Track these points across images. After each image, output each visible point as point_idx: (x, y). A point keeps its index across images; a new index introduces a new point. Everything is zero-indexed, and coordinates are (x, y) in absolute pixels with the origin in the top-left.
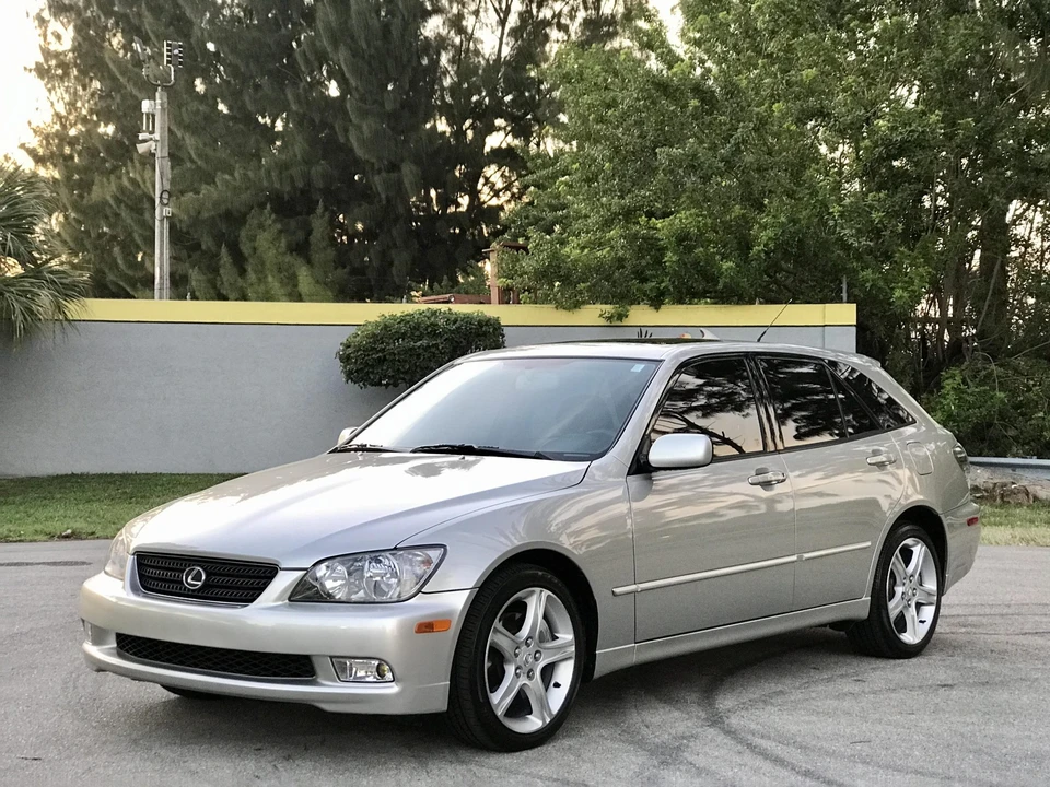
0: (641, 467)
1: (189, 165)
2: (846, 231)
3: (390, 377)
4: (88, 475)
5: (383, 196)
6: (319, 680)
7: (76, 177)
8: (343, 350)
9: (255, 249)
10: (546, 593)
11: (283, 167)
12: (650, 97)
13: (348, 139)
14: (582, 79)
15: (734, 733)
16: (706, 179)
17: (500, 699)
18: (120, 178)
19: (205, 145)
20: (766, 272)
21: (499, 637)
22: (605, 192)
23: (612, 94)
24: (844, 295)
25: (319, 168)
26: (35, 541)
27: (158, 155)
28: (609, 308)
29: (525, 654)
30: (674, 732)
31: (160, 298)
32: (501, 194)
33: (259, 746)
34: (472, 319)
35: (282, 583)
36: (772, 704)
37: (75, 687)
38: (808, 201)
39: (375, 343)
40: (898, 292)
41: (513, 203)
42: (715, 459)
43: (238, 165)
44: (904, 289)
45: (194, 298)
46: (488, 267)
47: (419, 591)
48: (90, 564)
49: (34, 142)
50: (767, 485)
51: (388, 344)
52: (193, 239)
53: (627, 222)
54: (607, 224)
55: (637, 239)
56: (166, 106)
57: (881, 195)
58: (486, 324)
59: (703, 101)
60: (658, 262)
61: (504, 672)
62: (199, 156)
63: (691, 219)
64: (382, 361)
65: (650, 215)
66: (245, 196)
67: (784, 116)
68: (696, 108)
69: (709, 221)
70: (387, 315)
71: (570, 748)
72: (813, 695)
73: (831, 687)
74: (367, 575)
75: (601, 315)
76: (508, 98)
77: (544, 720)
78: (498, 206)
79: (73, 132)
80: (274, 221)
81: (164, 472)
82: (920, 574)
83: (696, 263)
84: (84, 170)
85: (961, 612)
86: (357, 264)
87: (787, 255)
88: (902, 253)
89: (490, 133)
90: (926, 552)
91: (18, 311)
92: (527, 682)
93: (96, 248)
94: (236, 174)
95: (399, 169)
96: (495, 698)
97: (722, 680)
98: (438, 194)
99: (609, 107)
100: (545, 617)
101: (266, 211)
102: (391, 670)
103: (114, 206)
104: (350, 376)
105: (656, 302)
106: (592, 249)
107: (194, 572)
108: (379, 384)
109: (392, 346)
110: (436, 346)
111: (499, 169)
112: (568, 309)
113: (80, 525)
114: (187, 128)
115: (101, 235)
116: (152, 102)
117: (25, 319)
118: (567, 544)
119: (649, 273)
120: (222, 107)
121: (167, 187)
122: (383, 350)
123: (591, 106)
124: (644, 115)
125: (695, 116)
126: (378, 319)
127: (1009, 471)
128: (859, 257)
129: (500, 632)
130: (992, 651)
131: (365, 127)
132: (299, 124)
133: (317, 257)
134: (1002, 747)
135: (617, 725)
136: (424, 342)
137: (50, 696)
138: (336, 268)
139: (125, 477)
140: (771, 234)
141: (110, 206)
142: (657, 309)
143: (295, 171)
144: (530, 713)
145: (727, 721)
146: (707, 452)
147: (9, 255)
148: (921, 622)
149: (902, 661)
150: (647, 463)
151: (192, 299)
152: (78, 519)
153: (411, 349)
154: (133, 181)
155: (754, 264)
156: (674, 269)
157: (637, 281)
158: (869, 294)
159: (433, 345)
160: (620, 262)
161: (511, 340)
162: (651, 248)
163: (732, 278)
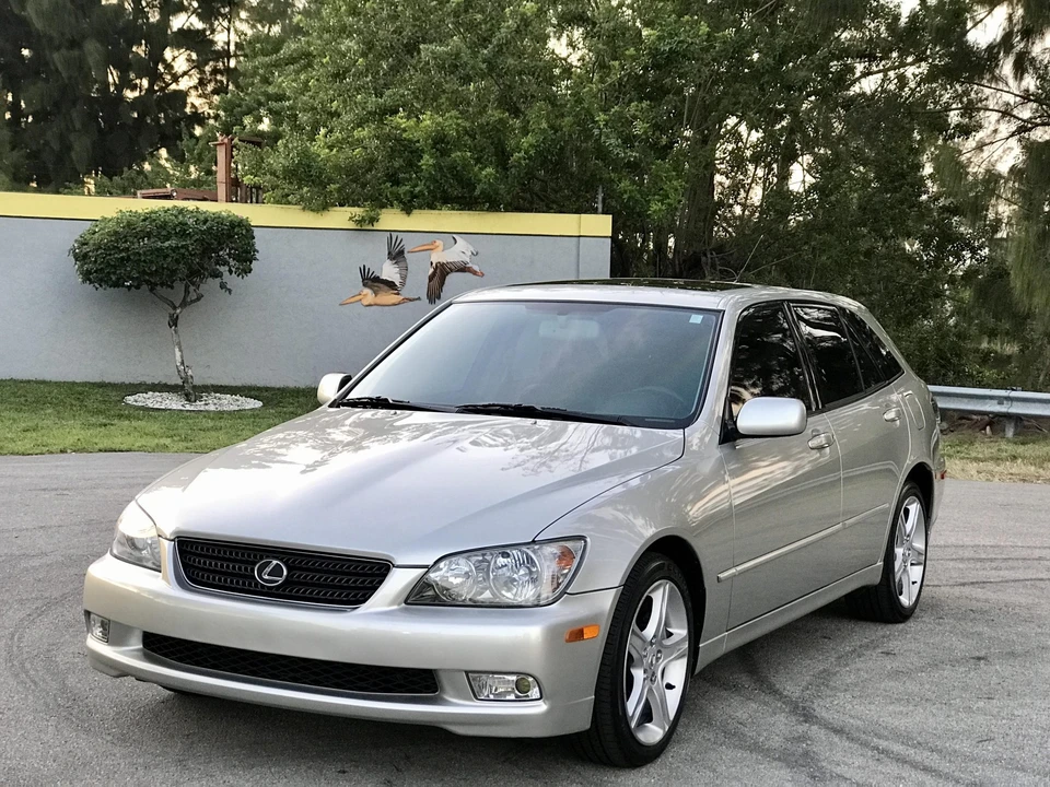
2: (612, 141)
3: (132, 279)
5: (63, 73)
6: (447, 698)
8: (79, 248)
10: (670, 584)
17: (633, 709)
21: (634, 639)
22: (358, 90)
24: (600, 206)
28: (358, 211)
29: (650, 656)
34: (223, 219)
35: (397, 582)
39: (117, 242)
40: (655, 207)
44: (662, 201)
47: (564, 592)
51: (133, 243)
55: (390, 140)
57: (644, 105)
58: (239, 226)
60: (412, 165)
64: (125, 261)
69: (467, 124)
70: (124, 210)
75: (351, 219)
77: (663, 728)
83: (452, 168)
87: (543, 164)
89: (176, 12)
90: (918, 510)
92: (651, 686)
95: (82, 47)
96: (630, 707)
104: (87, 276)
105: (408, 207)
106: (342, 149)
107: (271, 566)
108: (121, 285)
109: (136, 246)
110: (187, 249)
112: (316, 210)
119: (402, 175)
122: (127, 249)
126: (116, 216)
129: (635, 633)
136: (172, 243)
140: (532, 141)
142: (409, 213)
144: (651, 720)
148: (913, 582)
153: (157, 249)
155: (513, 170)
156: (430, 173)
157: (388, 184)
158: (626, 207)
159: (183, 247)
160: (371, 163)
161: (260, 241)
162: (406, 150)
163: (490, 184)
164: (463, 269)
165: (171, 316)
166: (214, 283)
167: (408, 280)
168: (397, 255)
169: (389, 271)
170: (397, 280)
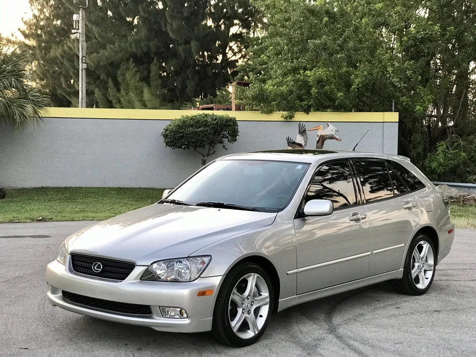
0: (300, 215)
1: (94, 40)
2: (395, 80)
3: (185, 145)
4: (49, 187)
5: (183, 56)
6: (154, 317)
7: (43, 45)
8: (165, 132)
9: (124, 79)
10: (257, 275)
11: (137, 42)
12: (306, 16)
13: (166, 30)
14: (275, 8)
15: (341, 337)
16: (331, 54)
17: (235, 324)
18: (63, 46)
19: (102, 31)
20: (358, 98)
21: (235, 296)
22: (284, 60)
23: (288, 15)
24: (393, 108)
25: (154, 42)
26: (25, 222)
27: (81, 40)
28: (285, 113)
29: (247, 303)
30: (313, 337)
31: (82, 107)
32: (237, 54)
33: (127, 342)
34: (223, 118)
35: (137, 271)
36: (358, 321)
37: (44, 308)
38: (378, 65)
39: (179, 129)
40: (418, 108)
41: (242, 59)
42: (334, 209)
43: (117, 41)
44: (420, 105)
45: (97, 107)
46: (231, 89)
47: (199, 277)
48: (50, 237)
49: (24, 28)
50: (358, 220)
51: (185, 130)
52: (97, 75)
53: (294, 74)
54: (285, 75)
55: (299, 82)
56: (84, 17)
57: (411, 62)
58: (230, 121)
59: (330, 17)
60: (308, 92)
61: (237, 312)
62: (99, 36)
63: (324, 73)
64: (182, 137)
65: (305, 69)
66: (120, 55)
67: (367, 24)
68: (326, 21)
69: (332, 74)
70: (184, 116)
71: (266, 345)
72: (377, 316)
73: (385, 312)
74: (176, 268)
75: (282, 116)
76: (240, 10)
77: (255, 333)
78: (235, 60)
79: (42, 23)
80: (134, 67)
81: (83, 186)
82: (426, 257)
83: (326, 93)
84: (46, 42)
85: (444, 268)
86: (171, 87)
87: (367, 90)
88: (421, 89)
89: (232, 26)
90: (429, 247)
91: (17, 114)
92: (247, 316)
93: (52, 77)
94: (116, 45)
95: (190, 44)
96: (233, 324)
97: (335, 307)
98: (208, 55)
99: (287, 20)
100: (256, 286)
101: (130, 62)
102: (186, 312)
103: (61, 59)
104: (168, 144)
105: (307, 111)
106: (278, 86)
107: (97, 265)
108: (181, 147)
109: (187, 131)
110: (207, 131)
111: (236, 43)
112: (268, 113)
113: (45, 214)
114: (93, 23)
115: (54, 72)
116: (78, 15)
117: (20, 117)
118: (265, 252)
119: (304, 97)
120: (110, 13)
121: (85, 55)
122: (183, 132)
123: (278, 20)
124: (303, 24)
125: (326, 25)
126: (180, 118)
127: (467, 189)
128: (401, 91)
129: (236, 294)
130: (458, 291)
131: (174, 24)
132: (144, 22)
133: (153, 83)
134: (462, 346)
135: (288, 333)
136: (201, 129)
137: (33, 313)
138: (162, 88)
139: (66, 189)
140: (360, 80)
141: (59, 59)
142: (308, 114)
143: (142, 44)
144: (249, 329)
145: (338, 331)
146: (331, 208)
147: (13, 87)
148: (426, 278)
149: (417, 296)
150: (303, 213)
151: (96, 108)
152: (45, 210)
153: (195, 132)
154: (69, 48)
155: (352, 94)
156: (315, 96)
157: (298, 101)
158: (404, 108)
159: (205, 131)
160: (291, 92)
161: (241, 127)
162: (305, 86)
163: (342, 100)
164: (332, 138)
165: (203, 160)
166: (219, 146)
167: (307, 143)
168: (303, 132)
169: (299, 139)
170: (303, 143)
